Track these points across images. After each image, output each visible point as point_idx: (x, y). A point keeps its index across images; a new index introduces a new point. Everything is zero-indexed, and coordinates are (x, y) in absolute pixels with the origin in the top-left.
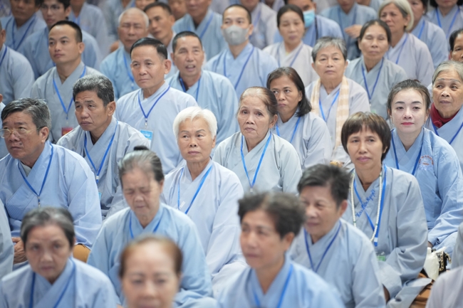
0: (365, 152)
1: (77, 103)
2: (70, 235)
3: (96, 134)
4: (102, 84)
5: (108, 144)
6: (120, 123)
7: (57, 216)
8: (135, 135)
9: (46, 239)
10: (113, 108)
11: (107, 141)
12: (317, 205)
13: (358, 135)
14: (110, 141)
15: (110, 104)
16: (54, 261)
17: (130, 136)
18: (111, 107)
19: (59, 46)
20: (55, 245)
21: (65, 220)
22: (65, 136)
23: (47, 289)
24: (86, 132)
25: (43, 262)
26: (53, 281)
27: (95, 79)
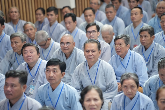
1: (140, 36)
2: (137, 83)
3: (147, 47)
4: (150, 29)
5: (151, 51)
6: (156, 43)
7: (133, 76)
8: (161, 48)
9: (129, 84)
10: (154, 37)
14: (152, 50)
15: (153, 36)
16: (132, 92)
17: (159, 48)
18: (153, 38)
20: (132, 87)
21: (135, 78)
22: (135, 48)
23: (130, 102)
24: (143, 46)
25: (128, 92)
26: (131, 99)
27: (148, 27)
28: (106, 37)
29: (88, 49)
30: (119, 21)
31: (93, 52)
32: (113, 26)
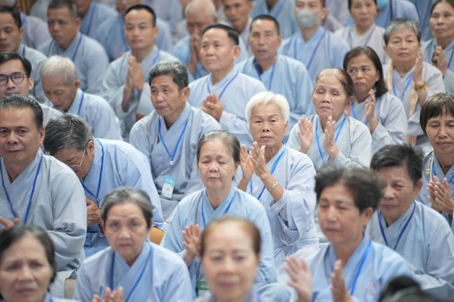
0: (445, 137)
1: (152, 88)
2: (148, 215)
3: (170, 119)
4: (177, 69)
5: (182, 130)
6: (193, 108)
7: (135, 196)
8: (208, 121)
9: (125, 216)
10: (187, 93)
11: (181, 127)
12: (395, 185)
13: (438, 119)
14: (184, 126)
15: (185, 89)
16: (132, 238)
17: (203, 122)
18: (185, 93)
19: (137, 31)
20: (133, 223)
21: (143, 199)
22: (140, 122)
23: (126, 271)
24: (161, 117)
25: (121, 239)
26: (130, 263)
27: (170, 65)
28: (56, 93)
29: (6, 126)
30: (92, 46)
31: (22, 134)
32: (73, 59)
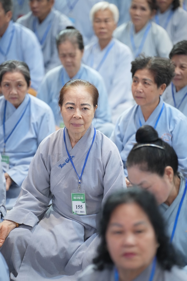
9: (13, 80)
16: (18, 94)
20: (19, 85)
23: (14, 111)
25: (12, 94)
